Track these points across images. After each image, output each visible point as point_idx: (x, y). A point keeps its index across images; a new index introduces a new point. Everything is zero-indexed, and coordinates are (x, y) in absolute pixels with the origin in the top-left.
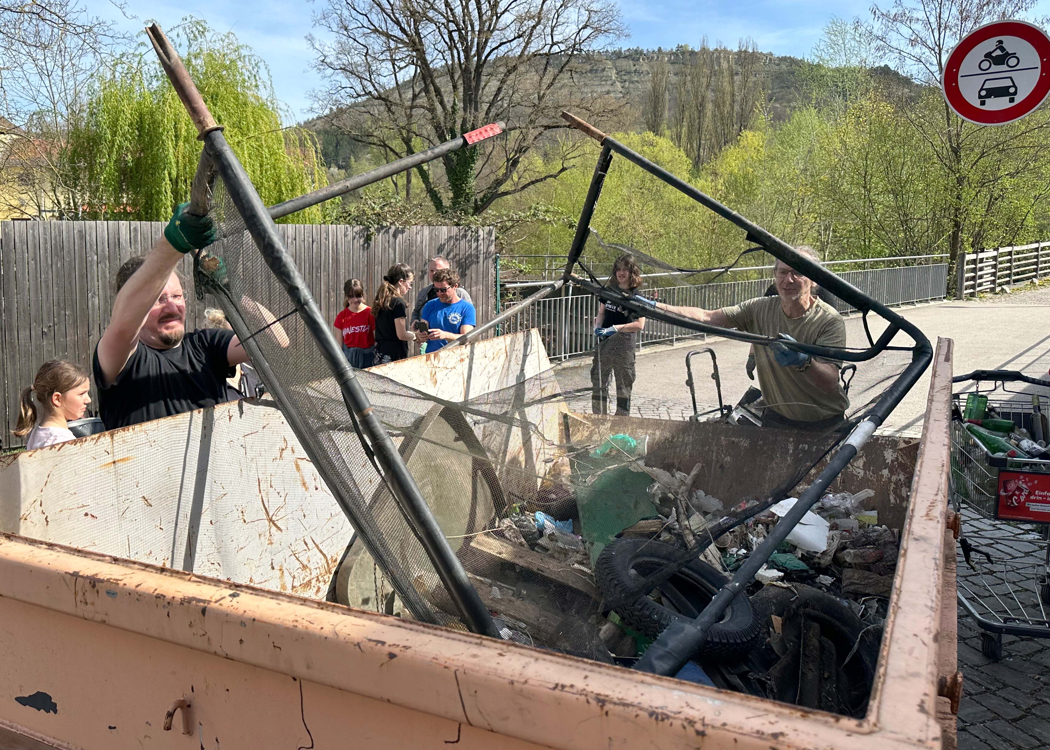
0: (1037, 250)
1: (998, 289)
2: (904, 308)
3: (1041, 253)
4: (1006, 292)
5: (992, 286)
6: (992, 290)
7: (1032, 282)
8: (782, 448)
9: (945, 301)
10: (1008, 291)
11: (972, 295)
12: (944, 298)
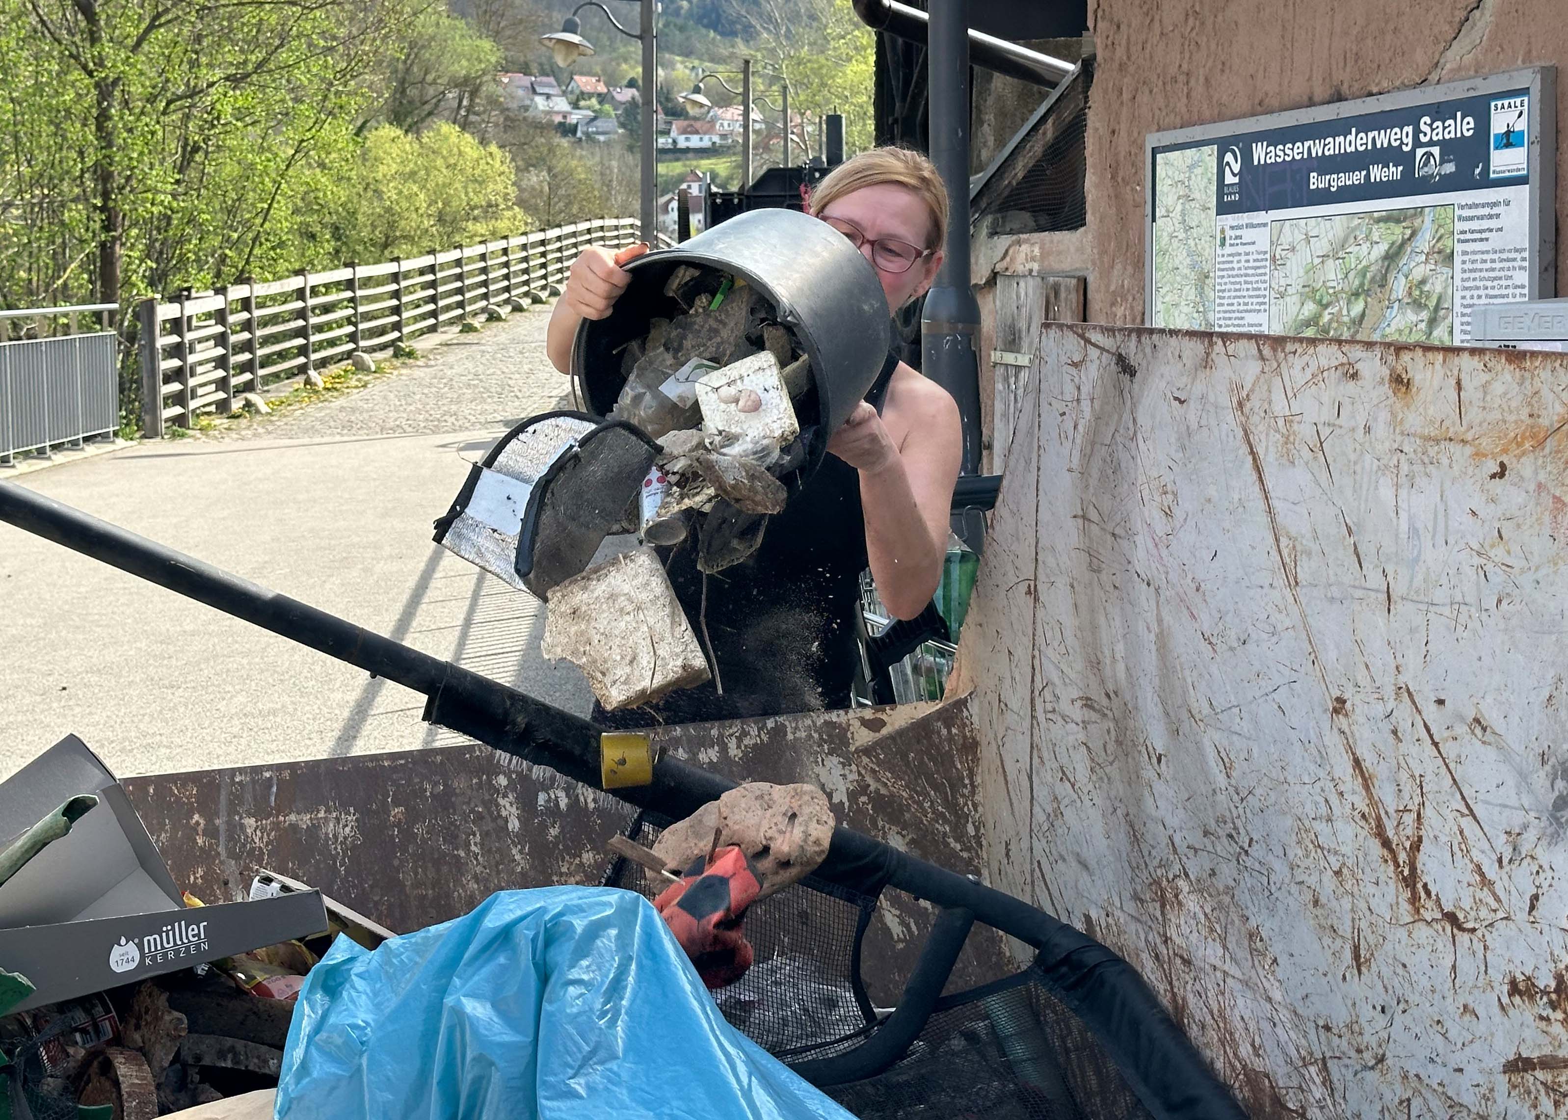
0: (300, 294)
1: (236, 405)
2: (23, 467)
3: (312, 302)
4: (258, 412)
5: (221, 395)
6: (222, 407)
7: (308, 382)
8: (480, 817)
9: (120, 442)
10: (264, 408)
11: (180, 421)
12: (116, 434)
